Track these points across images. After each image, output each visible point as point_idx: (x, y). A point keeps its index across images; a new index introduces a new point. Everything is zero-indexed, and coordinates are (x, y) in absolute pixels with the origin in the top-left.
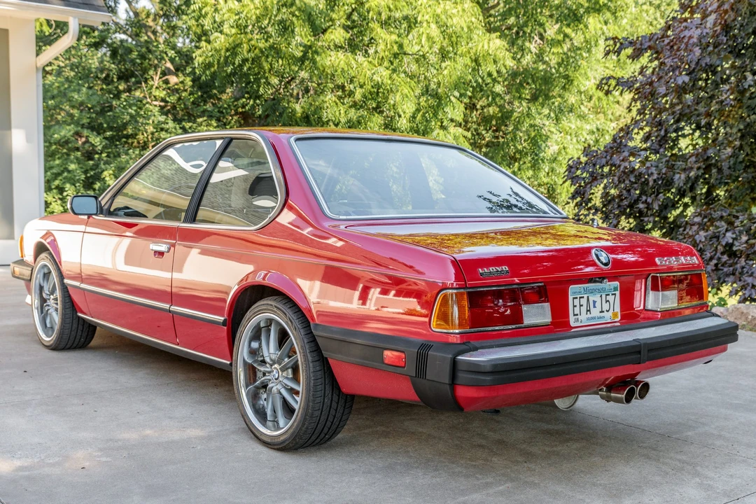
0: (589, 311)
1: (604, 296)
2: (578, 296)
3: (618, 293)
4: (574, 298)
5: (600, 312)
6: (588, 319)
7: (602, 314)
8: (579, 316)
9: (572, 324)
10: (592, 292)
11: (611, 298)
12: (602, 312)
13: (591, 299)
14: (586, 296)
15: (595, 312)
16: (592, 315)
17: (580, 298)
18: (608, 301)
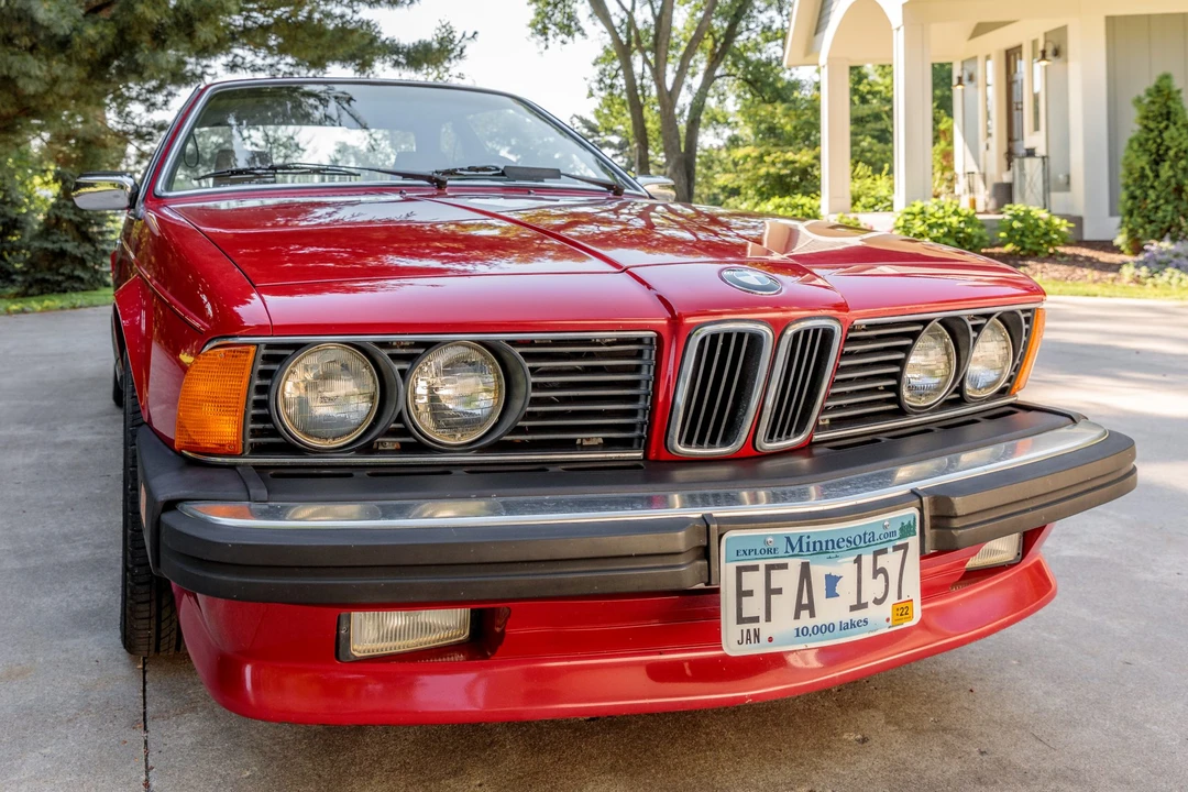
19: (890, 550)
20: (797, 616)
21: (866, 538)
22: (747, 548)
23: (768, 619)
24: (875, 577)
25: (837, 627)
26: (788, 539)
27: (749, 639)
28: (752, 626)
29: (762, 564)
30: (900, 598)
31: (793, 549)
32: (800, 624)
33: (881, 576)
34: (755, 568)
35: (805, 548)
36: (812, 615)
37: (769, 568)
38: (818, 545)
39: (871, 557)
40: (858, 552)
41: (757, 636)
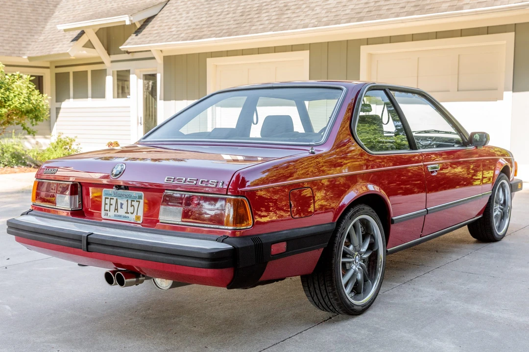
0: (117, 210)
1: (129, 201)
2: (109, 197)
3: (142, 201)
4: (106, 198)
5: (126, 213)
6: (115, 216)
7: (127, 215)
8: (108, 212)
9: (103, 216)
10: (121, 196)
11: (135, 204)
12: (127, 213)
13: (119, 201)
14: (115, 198)
15: (122, 212)
16: (119, 214)
17: (111, 199)
18: (133, 206)
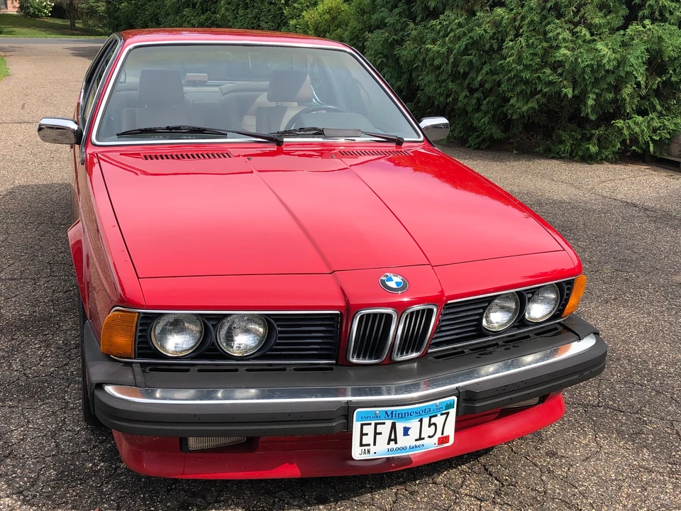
19: (439, 415)
20: (389, 444)
21: (425, 411)
22: (366, 416)
23: (375, 444)
24: (429, 426)
25: (408, 448)
26: (386, 412)
27: (365, 453)
28: (367, 448)
29: (373, 423)
30: (442, 434)
31: (388, 416)
32: (390, 447)
33: (433, 427)
34: (370, 424)
35: (394, 416)
36: (396, 443)
37: (376, 424)
38: (400, 415)
39: (428, 419)
40: (421, 417)
41: (369, 452)
